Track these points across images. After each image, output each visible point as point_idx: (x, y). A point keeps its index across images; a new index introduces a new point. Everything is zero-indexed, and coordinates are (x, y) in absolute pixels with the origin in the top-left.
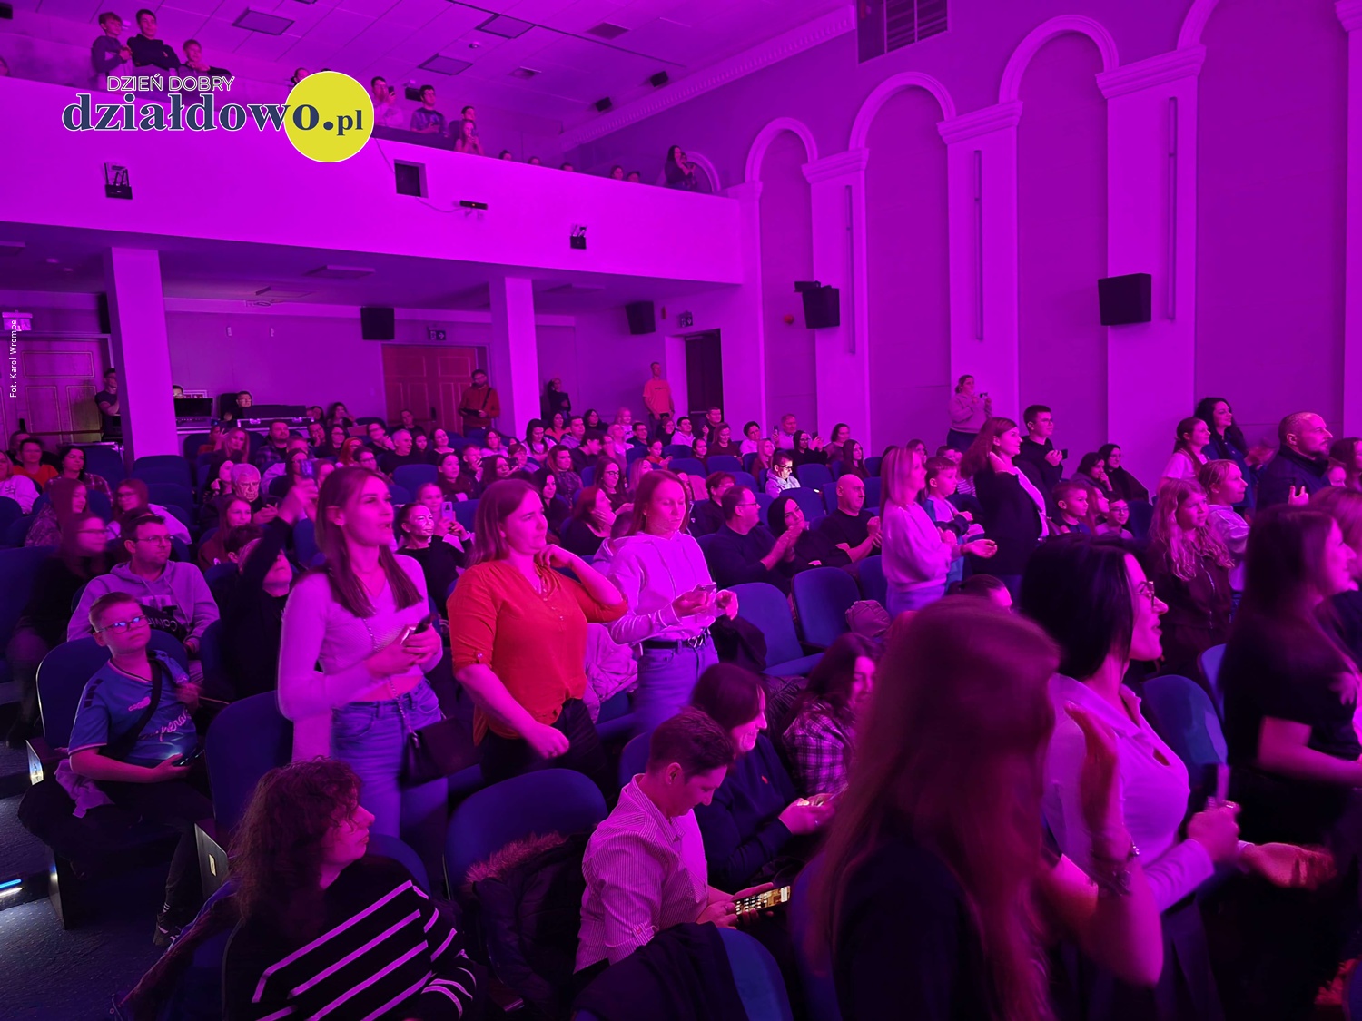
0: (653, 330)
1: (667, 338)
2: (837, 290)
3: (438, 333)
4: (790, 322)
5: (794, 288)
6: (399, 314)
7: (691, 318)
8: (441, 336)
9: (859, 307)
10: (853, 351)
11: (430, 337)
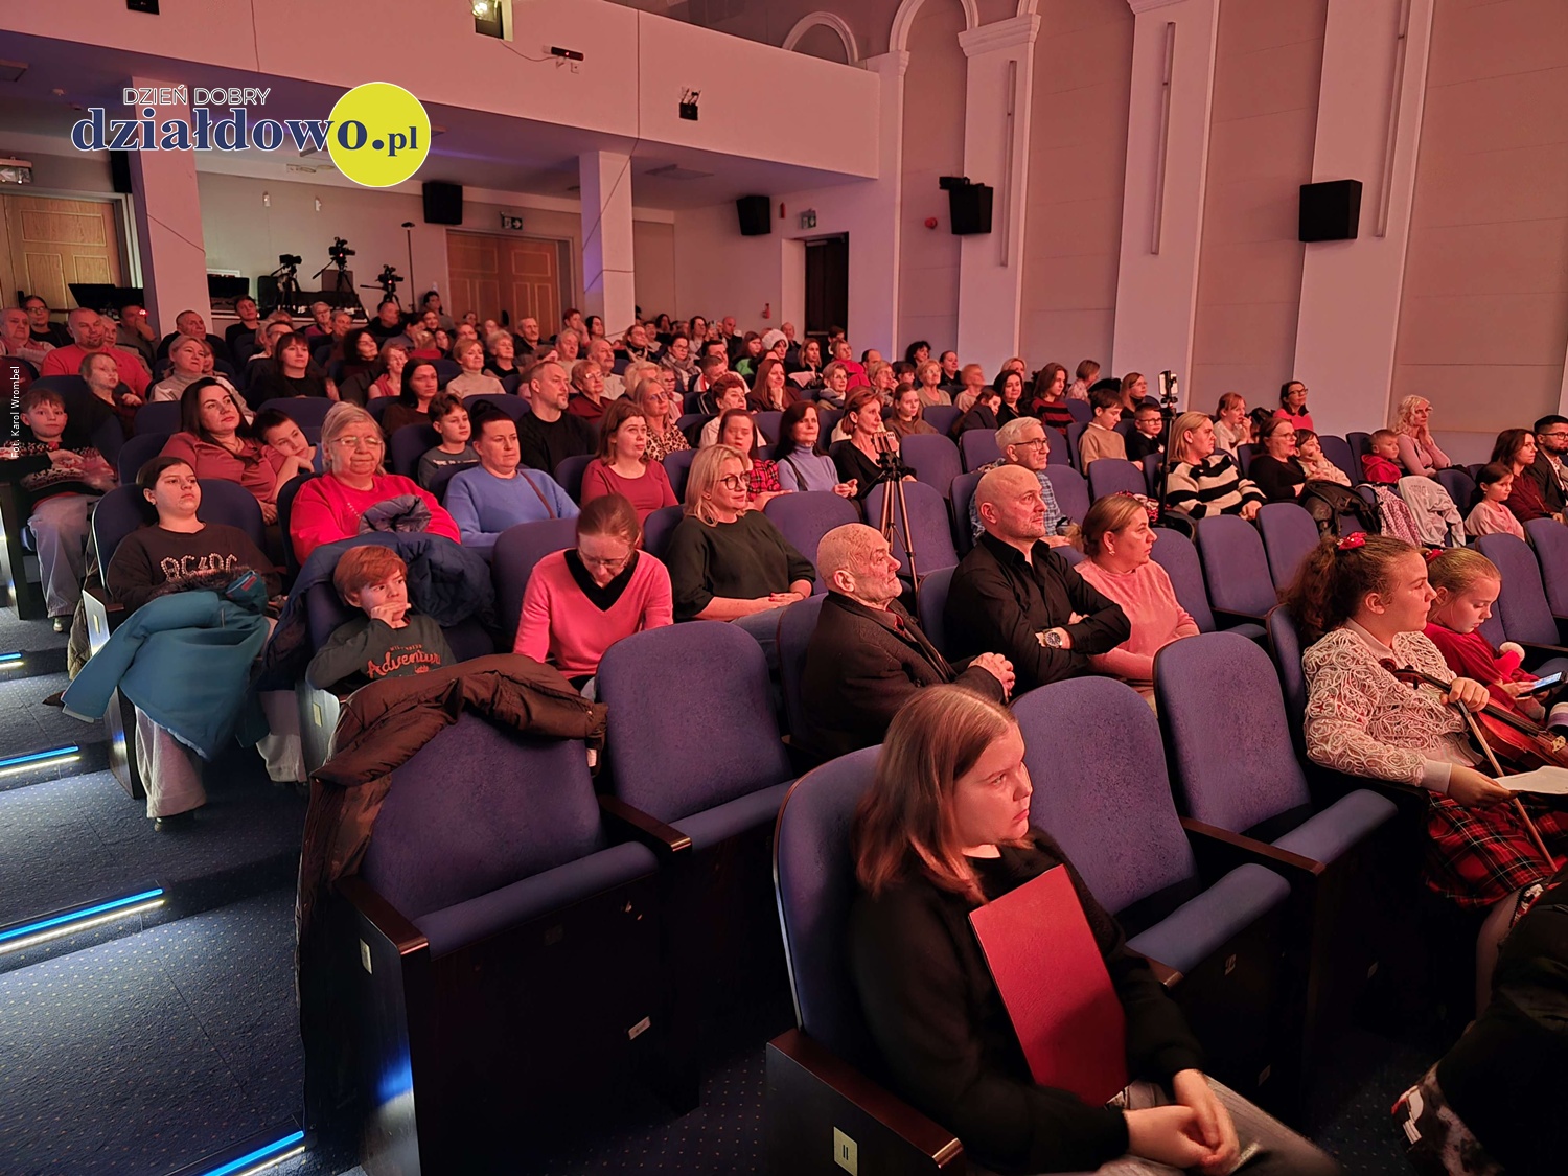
0: (769, 231)
1: (784, 242)
2: (991, 189)
3: (514, 220)
4: (931, 224)
5: (939, 185)
6: (470, 194)
7: (815, 218)
8: (518, 224)
9: (1015, 212)
10: (1004, 264)
11: (503, 225)
